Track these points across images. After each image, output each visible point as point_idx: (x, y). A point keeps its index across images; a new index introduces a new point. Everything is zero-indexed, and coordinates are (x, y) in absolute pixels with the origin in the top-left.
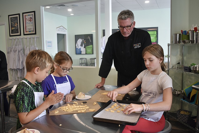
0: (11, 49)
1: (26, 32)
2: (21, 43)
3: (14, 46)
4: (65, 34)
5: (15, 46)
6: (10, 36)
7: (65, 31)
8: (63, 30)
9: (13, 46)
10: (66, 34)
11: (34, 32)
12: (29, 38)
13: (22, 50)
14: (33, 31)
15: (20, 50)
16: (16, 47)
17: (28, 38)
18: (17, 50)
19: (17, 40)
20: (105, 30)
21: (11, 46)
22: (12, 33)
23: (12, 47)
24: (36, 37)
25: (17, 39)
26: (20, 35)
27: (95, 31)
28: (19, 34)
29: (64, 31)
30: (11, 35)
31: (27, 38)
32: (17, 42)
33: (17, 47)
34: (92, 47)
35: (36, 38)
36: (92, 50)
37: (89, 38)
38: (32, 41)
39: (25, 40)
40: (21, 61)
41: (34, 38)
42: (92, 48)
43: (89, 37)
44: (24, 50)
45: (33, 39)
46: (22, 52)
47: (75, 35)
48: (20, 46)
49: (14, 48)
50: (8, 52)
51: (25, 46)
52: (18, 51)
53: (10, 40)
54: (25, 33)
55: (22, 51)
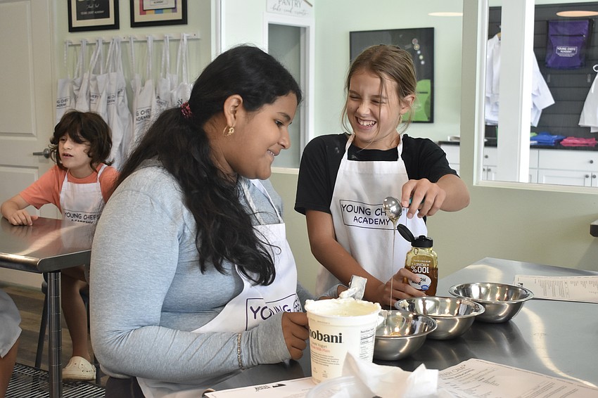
0: (75, 88)
1: (141, 14)
2: (120, 63)
3: (86, 76)
4: (305, 28)
5: (92, 76)
6: (72, 29)
7: (303, 13)
8: (296, 9)
9: (83, 73)
10: (309, 27)
11: (178, 16)
12: (154, 41)
13: (122, 94)
14: (174, 9)
15: (113, 91)
16: (95, 79)
17: (150, 42)
18: (100, 92)
19: (101, 47)
20: (500, 8)
21: (76, 73)
22: (80, 17)
23: (78, 81)
24: (185, 36)
25: (100, 43)
26: (116, 26)
27: (462, 14)
28: (110, 21)
29: (300, 13)
30: (77, 23)
31: (146, 41)
32: (102, 56)
33: (101, 78)
34: (429, 90)
35: (188, 40)
36: (427, 103)
37: (417, 47)
38: (168, 56)
39: (135, 49)
40: (117, 140)
41: (179, 40)
42: (429, 94)
43: (415, 41)
44: (130, 94)
45: (172, 43)
46: (123, 101)
47: (351, 33)
48: (113, 75)
49: (89, 84)
50: (62, 101)
51: (138, 78)
52: (104, 96)
53: (73, 48)
54: (138, 18)
55: (121, 98)
